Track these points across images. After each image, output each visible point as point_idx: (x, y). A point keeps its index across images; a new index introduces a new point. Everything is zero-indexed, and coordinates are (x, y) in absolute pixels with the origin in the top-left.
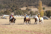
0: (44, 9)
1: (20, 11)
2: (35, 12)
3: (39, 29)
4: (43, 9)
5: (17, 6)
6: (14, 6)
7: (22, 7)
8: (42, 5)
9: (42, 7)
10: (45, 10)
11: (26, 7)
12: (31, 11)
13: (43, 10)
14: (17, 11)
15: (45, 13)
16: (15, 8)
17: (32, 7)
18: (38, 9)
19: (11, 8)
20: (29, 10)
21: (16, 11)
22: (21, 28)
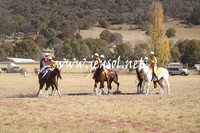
0: (170, 34)
1: (76, 42)
2: (136, 48)
3: (151, 112)
4: (169, 37)
5: (64, 24)
6: (52, 24)
7: (85, 27)
8: (165, 21)
9: (164, 27)
10: (175, 40)
11: (103, 25)
12: (119, 43)
13: (168, 40)
14: (67, 42)
15: (177, 50)
16: (56, 33)
17: (124, 26)
18: (147, 33)
19: (43, 32)
20: (112, 38)
21: (60, 44)
22: (81, 109)
